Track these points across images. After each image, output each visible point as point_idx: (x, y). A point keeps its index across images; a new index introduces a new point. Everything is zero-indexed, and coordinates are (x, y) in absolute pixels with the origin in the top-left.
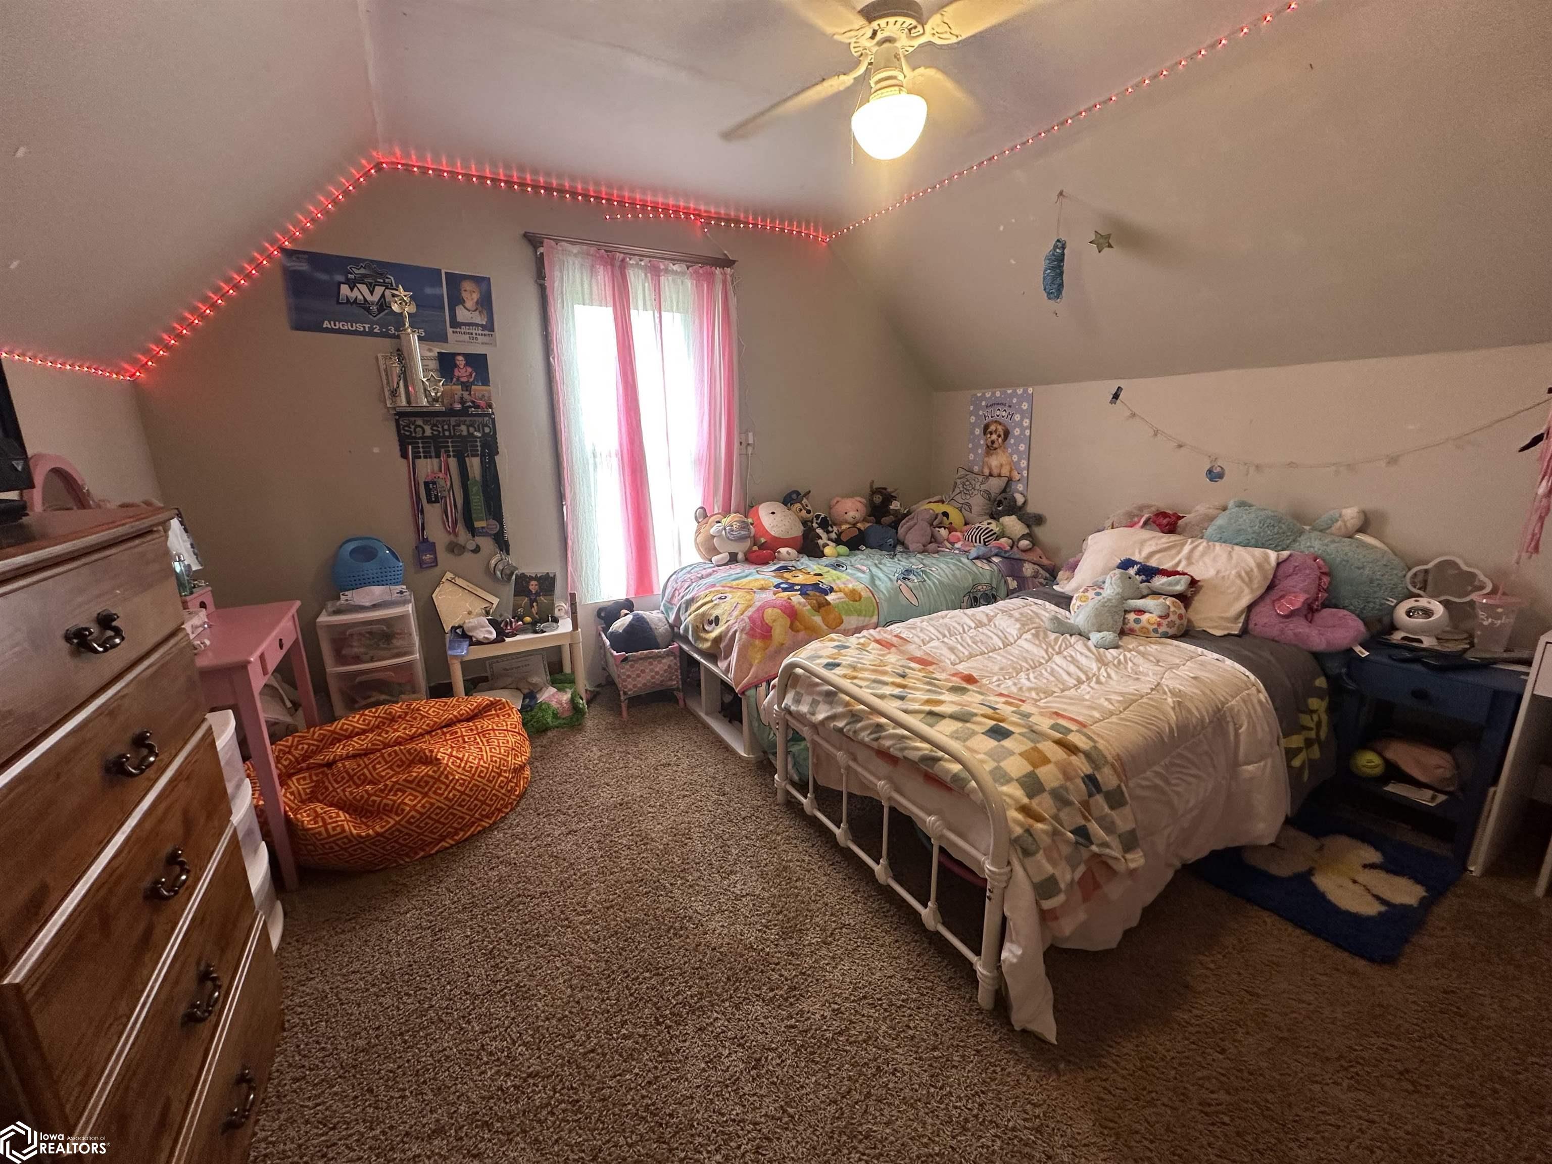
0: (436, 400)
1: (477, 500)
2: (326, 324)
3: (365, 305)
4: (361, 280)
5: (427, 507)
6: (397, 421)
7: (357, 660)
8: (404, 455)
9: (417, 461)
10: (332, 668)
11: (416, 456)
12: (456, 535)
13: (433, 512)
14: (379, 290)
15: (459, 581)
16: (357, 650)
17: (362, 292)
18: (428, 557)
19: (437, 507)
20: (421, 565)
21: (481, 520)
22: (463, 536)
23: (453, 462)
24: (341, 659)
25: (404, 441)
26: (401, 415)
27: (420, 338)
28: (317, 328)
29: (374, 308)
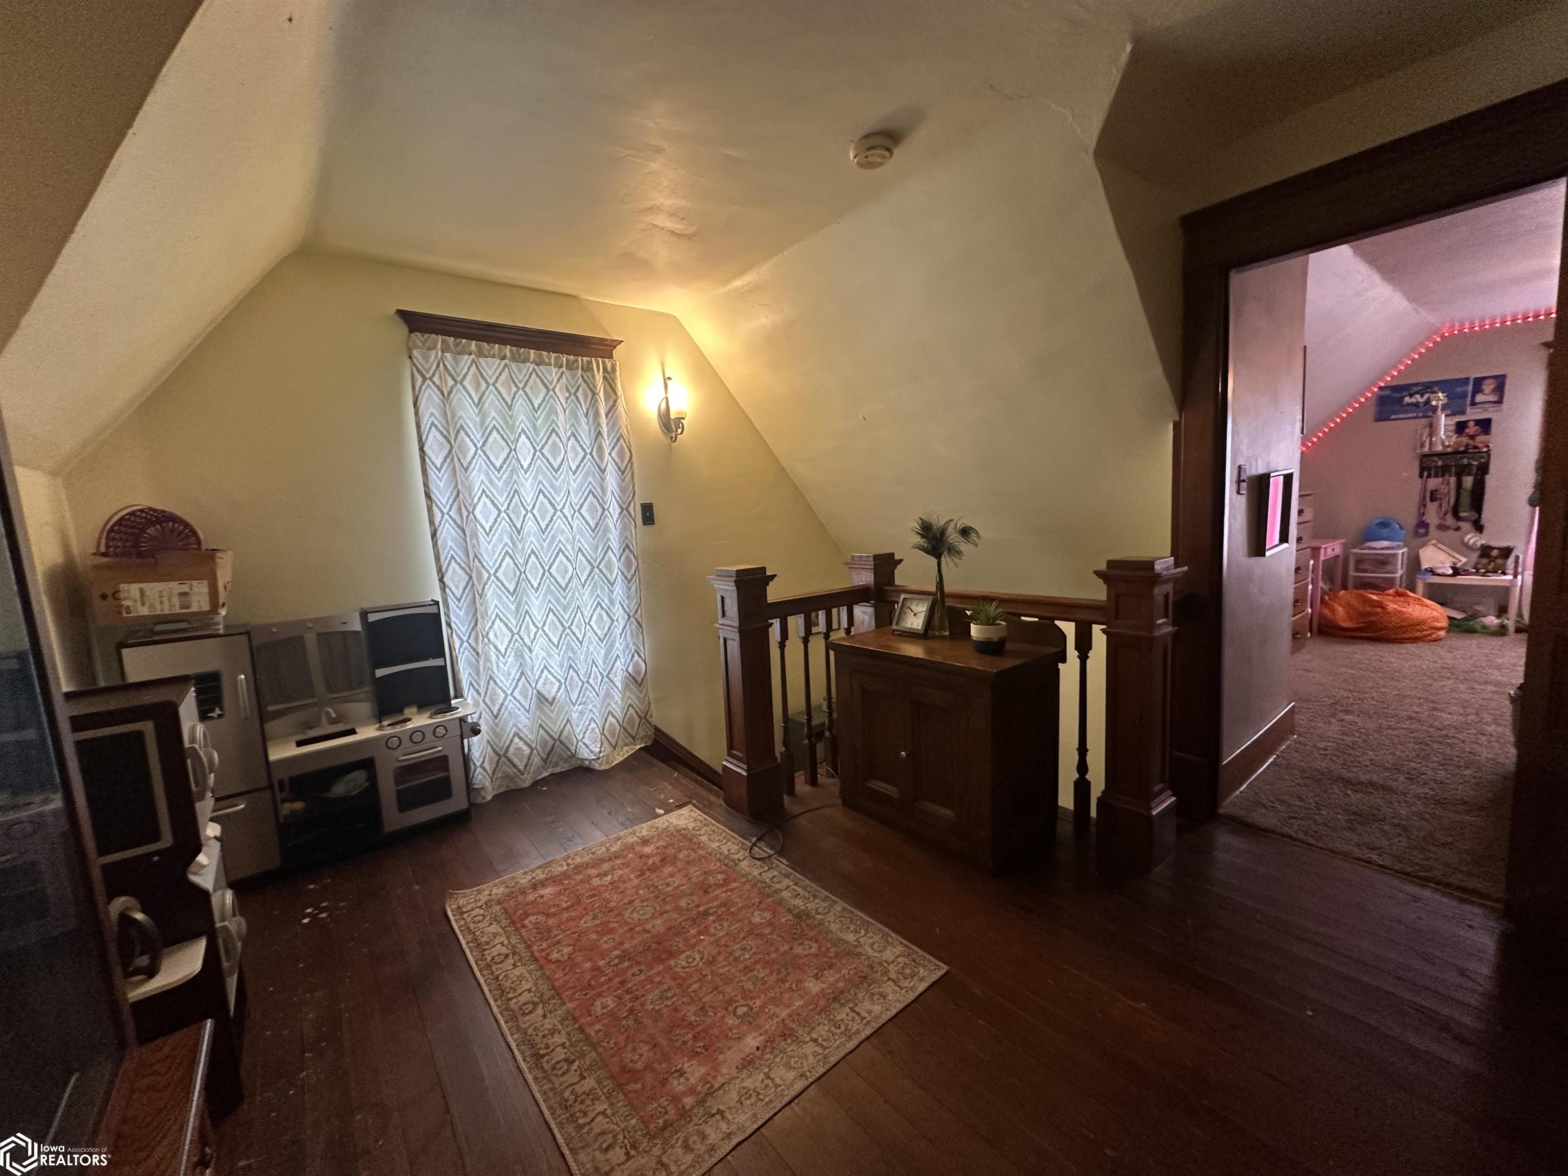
0: (1449, 446)
1: (1465, 500)
2: (1393, 417)
3: (1416, 405)
4: (1417, 393)
5: (1429, 504)
6: (1421, 460)
7: (1365, 571)
8: (1421, 476)
9: (1430, 480)
10: (1352, 573)
11: (1429, 476)
12: (1445, 520)
13: (1432, 507)
14: (1426, 396)
15: (1440, 546)
16: (1366, 567)
17: (1418, 398)
18: (1422, 531)
19: (1436, 504)
20: (1416, 534)
21: (1465, 511)
22: (1450, 521)
23: (1453, 480)
24: (1357, 570)
25: (1422, 469)
26: (1424, 456)
27: (1446, 416)
28: (1388, 419)
29: (1421, 405)
